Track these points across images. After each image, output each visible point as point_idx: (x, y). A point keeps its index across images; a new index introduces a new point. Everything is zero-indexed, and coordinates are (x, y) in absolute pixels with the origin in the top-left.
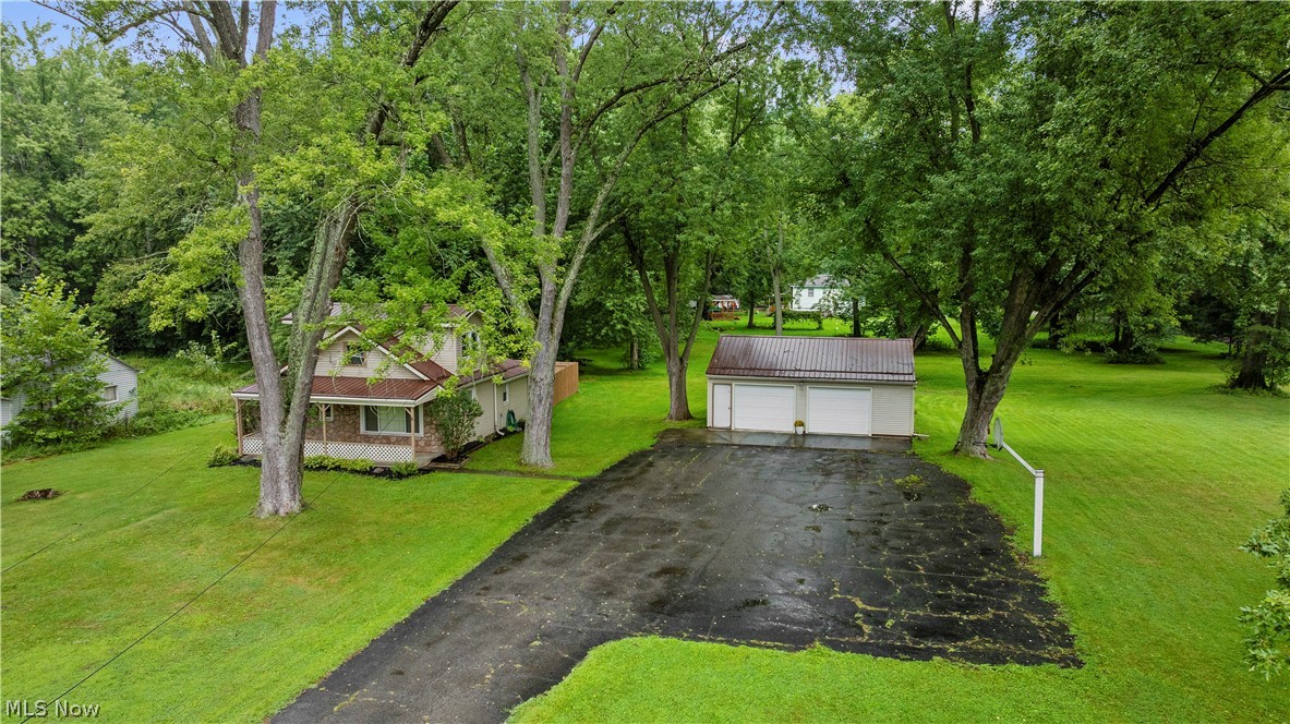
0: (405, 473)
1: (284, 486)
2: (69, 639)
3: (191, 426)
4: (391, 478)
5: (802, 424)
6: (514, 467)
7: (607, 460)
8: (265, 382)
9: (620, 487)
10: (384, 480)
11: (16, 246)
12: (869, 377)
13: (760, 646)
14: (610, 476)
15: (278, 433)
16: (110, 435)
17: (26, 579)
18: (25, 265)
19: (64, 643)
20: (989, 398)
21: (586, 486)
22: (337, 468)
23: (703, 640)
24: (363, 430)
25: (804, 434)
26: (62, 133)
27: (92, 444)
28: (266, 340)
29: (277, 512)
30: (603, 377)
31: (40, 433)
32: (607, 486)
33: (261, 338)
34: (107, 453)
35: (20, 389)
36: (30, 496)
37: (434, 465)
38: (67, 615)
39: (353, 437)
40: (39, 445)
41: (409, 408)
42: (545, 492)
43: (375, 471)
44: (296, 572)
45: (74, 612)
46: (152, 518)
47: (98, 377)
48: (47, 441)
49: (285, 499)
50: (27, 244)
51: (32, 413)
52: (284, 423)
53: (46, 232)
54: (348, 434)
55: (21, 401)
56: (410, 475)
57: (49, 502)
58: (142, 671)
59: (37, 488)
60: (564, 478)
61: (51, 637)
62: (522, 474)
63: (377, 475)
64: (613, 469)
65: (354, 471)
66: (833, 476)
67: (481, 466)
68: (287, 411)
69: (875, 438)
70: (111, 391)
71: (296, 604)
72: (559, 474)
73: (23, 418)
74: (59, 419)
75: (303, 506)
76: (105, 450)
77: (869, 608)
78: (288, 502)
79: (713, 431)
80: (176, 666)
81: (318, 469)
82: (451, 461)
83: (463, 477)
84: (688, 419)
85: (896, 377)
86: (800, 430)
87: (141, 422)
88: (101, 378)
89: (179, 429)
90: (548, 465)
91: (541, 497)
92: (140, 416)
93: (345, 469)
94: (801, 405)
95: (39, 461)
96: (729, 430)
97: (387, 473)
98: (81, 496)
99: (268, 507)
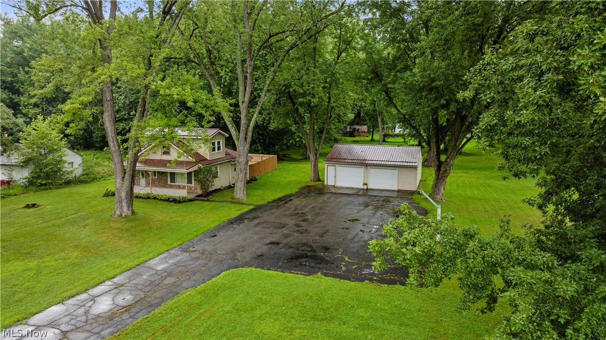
0: (181, 201)
1: (124, 204)
2: (23, 260)
3: (104, 180)
4: (176, 203)
5: (366, 184)
6: (230, 200)
7: (273, 198)
8: (116, 160)
9: (272, 209)
10: (173, 204)
11: (42, 102)
12: (397, 163)
13: (294, 273)
14: (270, 204)
15: (121, 182)
16: (68, 183)
17: (15, 237)
18: (46, 110)
19: (21, 261)
20: (443, 174)
21: (257, 208)
22: (155, 198)
23: (272, 270)
24: (169, 182)
25: (367, 189)
26: (61, 52)
27: (60, 186)
29: (121, 215)
30: (292, 162)
31: (39, 181)
32: (267, 208)
33: (113, 142)
34: (65, 190)
35: (31, 162)
36: (28, 206)
37: (196, 198)
38: (26, 251)
39: (165, 185)
40: (38, 186)
41: (185, 174)
42: (237, 210)
44: (120, 239)
45: (29, 250)
46: (72, 216)
47: (63, 158)
48: (41, 185)
49: (125, 210)
50: (47, 101)
51: (36, 172)
53: (54, 96)
54: (163, 184)
55: (31, 167)
56: (184, 202)
57: (35, 209)
58: (46, 272)
59: (30, 203)
60: (250, 205)
61: (17, 259)
62: (232, 203)
63: (171, 201)
64: (274, 201)
65: (161, 200)
66: (369, 207)
67: (217, 199)
69: (399, 191)
70: (70, 164)
71: (115, 250)
72: (248, 203)
73: (33, 174)
74: (48, 176)
75: (133, 213)
76: (65, 189)
77: (350, 261)
79: (327, 187)
80: (60, 271)
81: (147, 198)
82: (204, 197)
83: (207, 203)
84: (319, 181)
85: (409, 164)
86: (365, 187)
87: (82, 178)
88: (64, 158)
89: (98, 181)
90: (245, 199)
91: (234, 212)
92: (83, 175)
93: (158, 199)
94: (366, 176)
95: (38, 193)
96: (334, 186)
97: (175, 201)
98: (48, 207)
99: (118, 212)
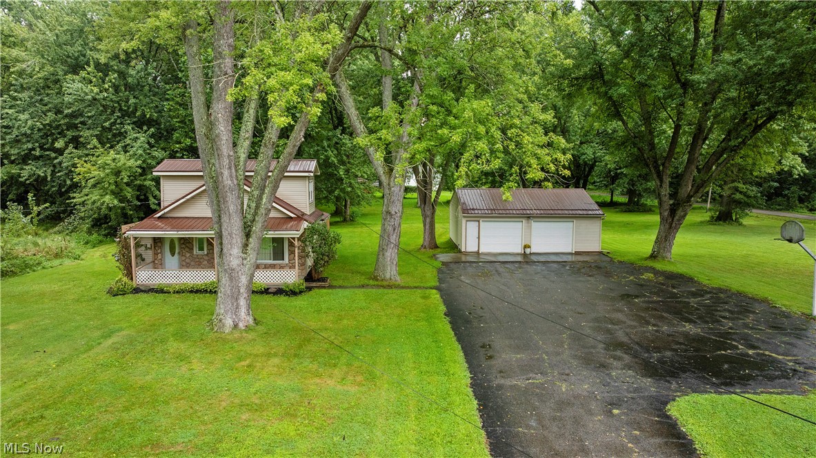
1: (242, 303)
5: (529, 247)
6: (371, 282)
12: (573, 212)
13: (772, 393)
15: (241, 254)
25: (530, 253)
28: (233, 171)
29: (236, 326)
33: (230, 168)
37: (308, 284)
41: (294, 239)
43: (270, 290)
49: (243, 314)
52: (245, 245)
63: (274, 294)
68: (248, 235)
69: (577, 253)
75: (255, 320)
77: (787, 358)
78: (245, 318)
79: (466, 254)
84: (437, 247)
85: (591, 212)
86: (527, 251)
90: (399, 280)
94: (527, 233)
96: (477, 253)
99: (229, 322)
